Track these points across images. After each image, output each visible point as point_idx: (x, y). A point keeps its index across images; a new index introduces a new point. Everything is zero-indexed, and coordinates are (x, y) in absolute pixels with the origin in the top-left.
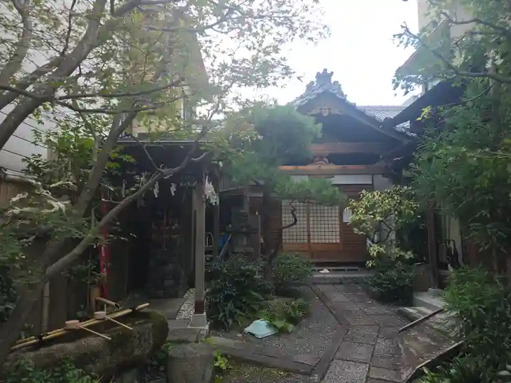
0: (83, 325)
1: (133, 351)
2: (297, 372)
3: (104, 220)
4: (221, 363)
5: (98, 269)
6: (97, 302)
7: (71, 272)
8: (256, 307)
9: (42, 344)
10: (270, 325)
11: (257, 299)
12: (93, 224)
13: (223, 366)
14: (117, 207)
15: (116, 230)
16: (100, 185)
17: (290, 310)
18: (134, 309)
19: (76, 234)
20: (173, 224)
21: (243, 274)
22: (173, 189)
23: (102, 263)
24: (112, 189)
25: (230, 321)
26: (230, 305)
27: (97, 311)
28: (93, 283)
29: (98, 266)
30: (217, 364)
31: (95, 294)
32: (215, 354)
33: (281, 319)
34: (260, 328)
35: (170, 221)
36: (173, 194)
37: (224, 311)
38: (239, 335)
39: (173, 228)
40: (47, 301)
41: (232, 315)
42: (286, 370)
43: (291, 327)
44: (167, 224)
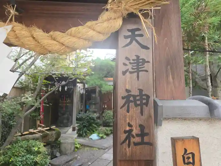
0: (35, 131)
1: (49, 139)
2: (102, 149)
3: (42, 99)
4: (78, 146)
5: (40, 115)
6: (39, 125)
7: (31, 115)
8: (94, 130)
9: (22, 135)
10: (98, 136)
11: (95, 127)
12: (38, 101)
13: (78, 147)
14: (46, 96)
15: (46, 103)
16: (41, 88)
17: (106, 131)
18: (50, 128)
19: (33, 104)
20: (68, 100)
21: (90, 118)
22: (66, 88)
23: (41, 113)
24: (45, 89)
25: (84, 134)
26: (85, 129)
27: (39, 127)
28: (38, 119)
29: (40, 114)
30: (76, 146)
31: (38, 123)
32: (76, 143)
33: (102, 134)
34: (94, 136)
35: (66, 99)
36: (66, 90)
37: (82, 131)
38: (87, 139)
39: (68, 101)
40: (23, 125)
41: (85, 132)
42: (98, 148)
43: (105, 136)
44: (65, 100)
